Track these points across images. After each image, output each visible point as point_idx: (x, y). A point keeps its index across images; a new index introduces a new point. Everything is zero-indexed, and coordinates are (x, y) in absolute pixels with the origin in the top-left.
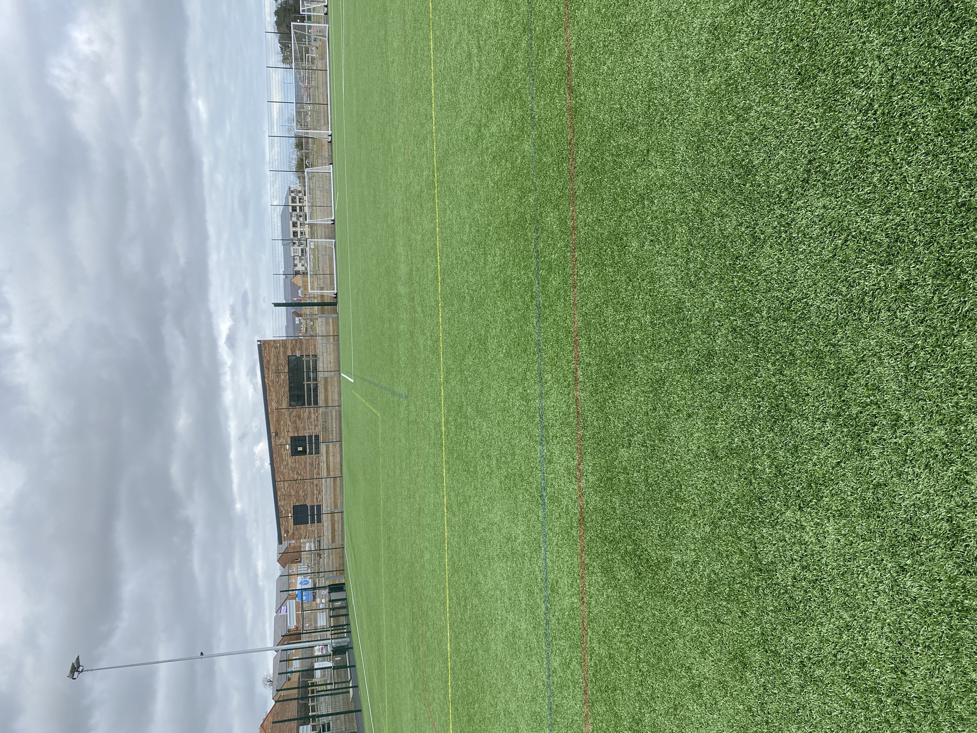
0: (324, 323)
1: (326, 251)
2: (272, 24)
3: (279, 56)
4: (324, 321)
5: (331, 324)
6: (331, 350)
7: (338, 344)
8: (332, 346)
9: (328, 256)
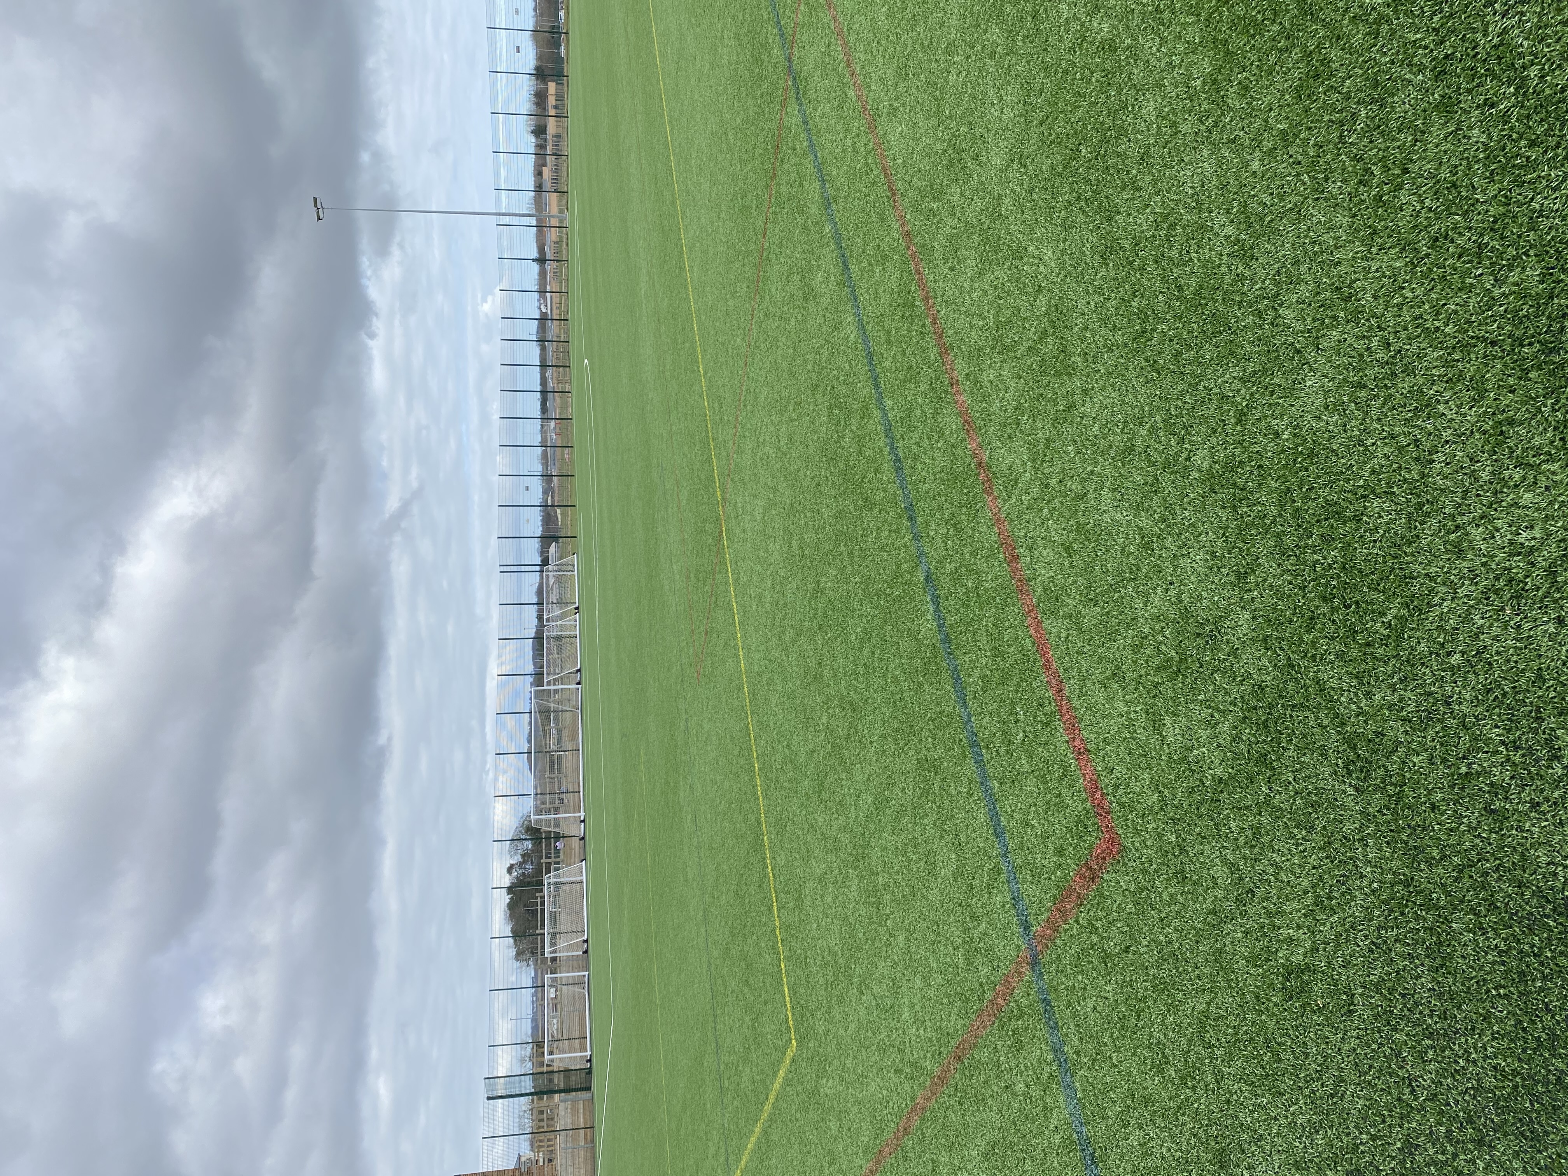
0: (569, 1110)
1: (574, 1004)
2: (502, 909)
3: (510, 950)
4: (569, 1107)
5: (581, 1111)
6: (582, 1160)
7: (593, 1148)
8: (582, 1153)
9: (577, 1013)
